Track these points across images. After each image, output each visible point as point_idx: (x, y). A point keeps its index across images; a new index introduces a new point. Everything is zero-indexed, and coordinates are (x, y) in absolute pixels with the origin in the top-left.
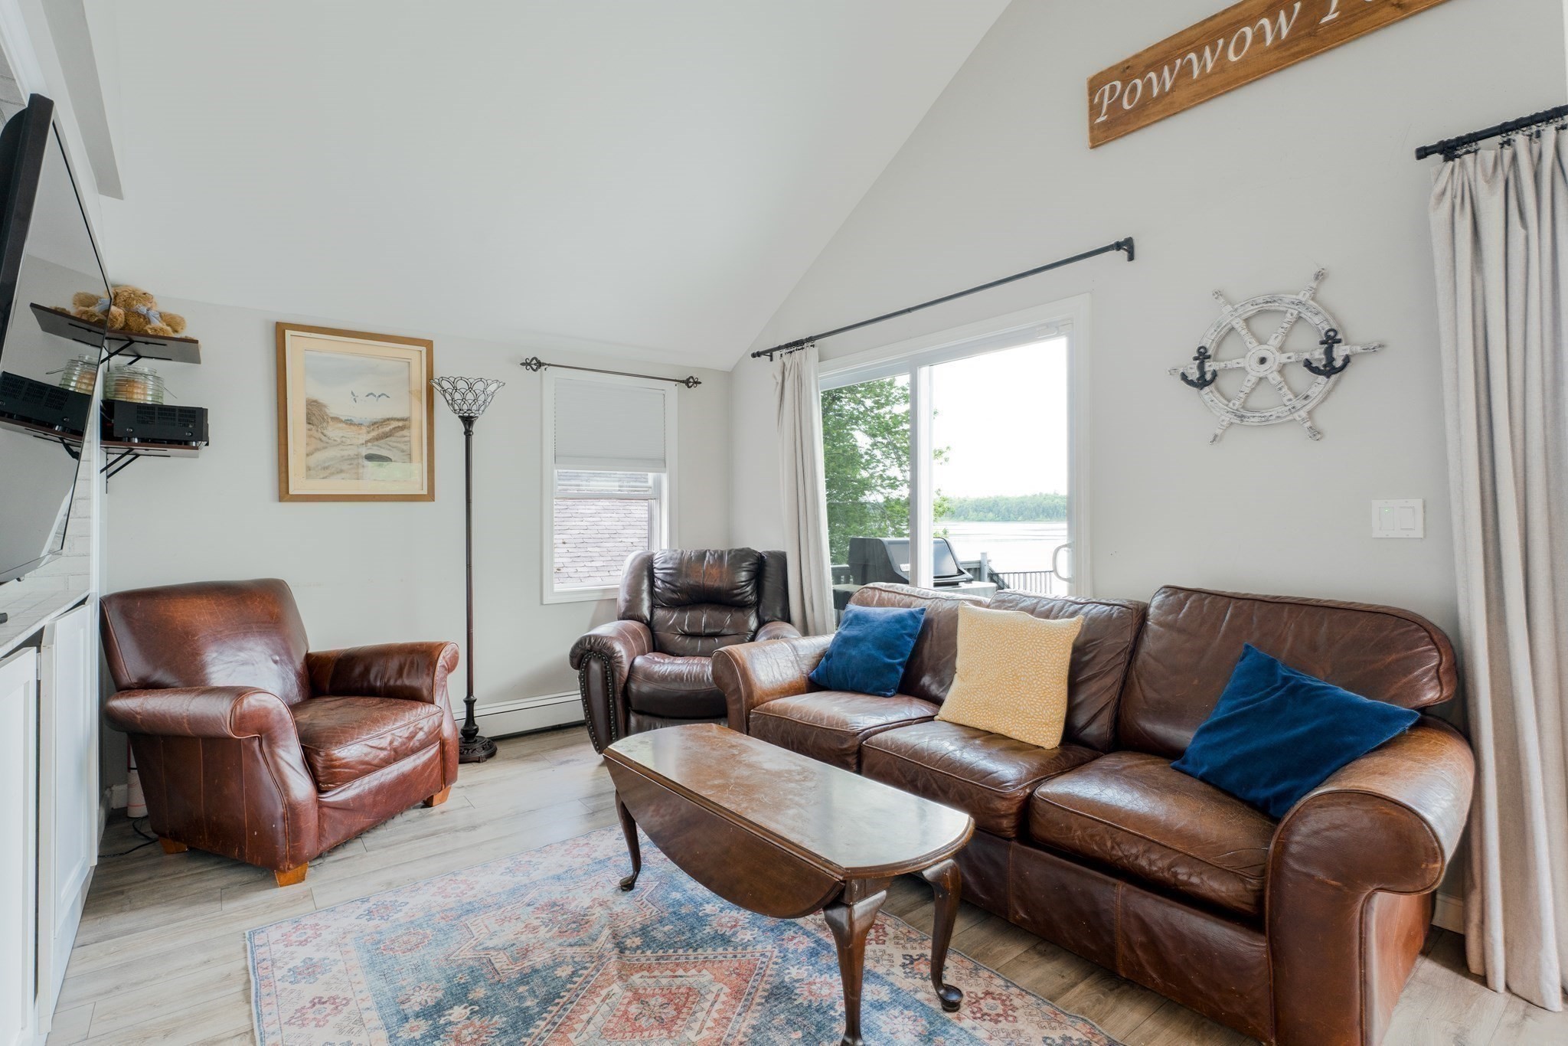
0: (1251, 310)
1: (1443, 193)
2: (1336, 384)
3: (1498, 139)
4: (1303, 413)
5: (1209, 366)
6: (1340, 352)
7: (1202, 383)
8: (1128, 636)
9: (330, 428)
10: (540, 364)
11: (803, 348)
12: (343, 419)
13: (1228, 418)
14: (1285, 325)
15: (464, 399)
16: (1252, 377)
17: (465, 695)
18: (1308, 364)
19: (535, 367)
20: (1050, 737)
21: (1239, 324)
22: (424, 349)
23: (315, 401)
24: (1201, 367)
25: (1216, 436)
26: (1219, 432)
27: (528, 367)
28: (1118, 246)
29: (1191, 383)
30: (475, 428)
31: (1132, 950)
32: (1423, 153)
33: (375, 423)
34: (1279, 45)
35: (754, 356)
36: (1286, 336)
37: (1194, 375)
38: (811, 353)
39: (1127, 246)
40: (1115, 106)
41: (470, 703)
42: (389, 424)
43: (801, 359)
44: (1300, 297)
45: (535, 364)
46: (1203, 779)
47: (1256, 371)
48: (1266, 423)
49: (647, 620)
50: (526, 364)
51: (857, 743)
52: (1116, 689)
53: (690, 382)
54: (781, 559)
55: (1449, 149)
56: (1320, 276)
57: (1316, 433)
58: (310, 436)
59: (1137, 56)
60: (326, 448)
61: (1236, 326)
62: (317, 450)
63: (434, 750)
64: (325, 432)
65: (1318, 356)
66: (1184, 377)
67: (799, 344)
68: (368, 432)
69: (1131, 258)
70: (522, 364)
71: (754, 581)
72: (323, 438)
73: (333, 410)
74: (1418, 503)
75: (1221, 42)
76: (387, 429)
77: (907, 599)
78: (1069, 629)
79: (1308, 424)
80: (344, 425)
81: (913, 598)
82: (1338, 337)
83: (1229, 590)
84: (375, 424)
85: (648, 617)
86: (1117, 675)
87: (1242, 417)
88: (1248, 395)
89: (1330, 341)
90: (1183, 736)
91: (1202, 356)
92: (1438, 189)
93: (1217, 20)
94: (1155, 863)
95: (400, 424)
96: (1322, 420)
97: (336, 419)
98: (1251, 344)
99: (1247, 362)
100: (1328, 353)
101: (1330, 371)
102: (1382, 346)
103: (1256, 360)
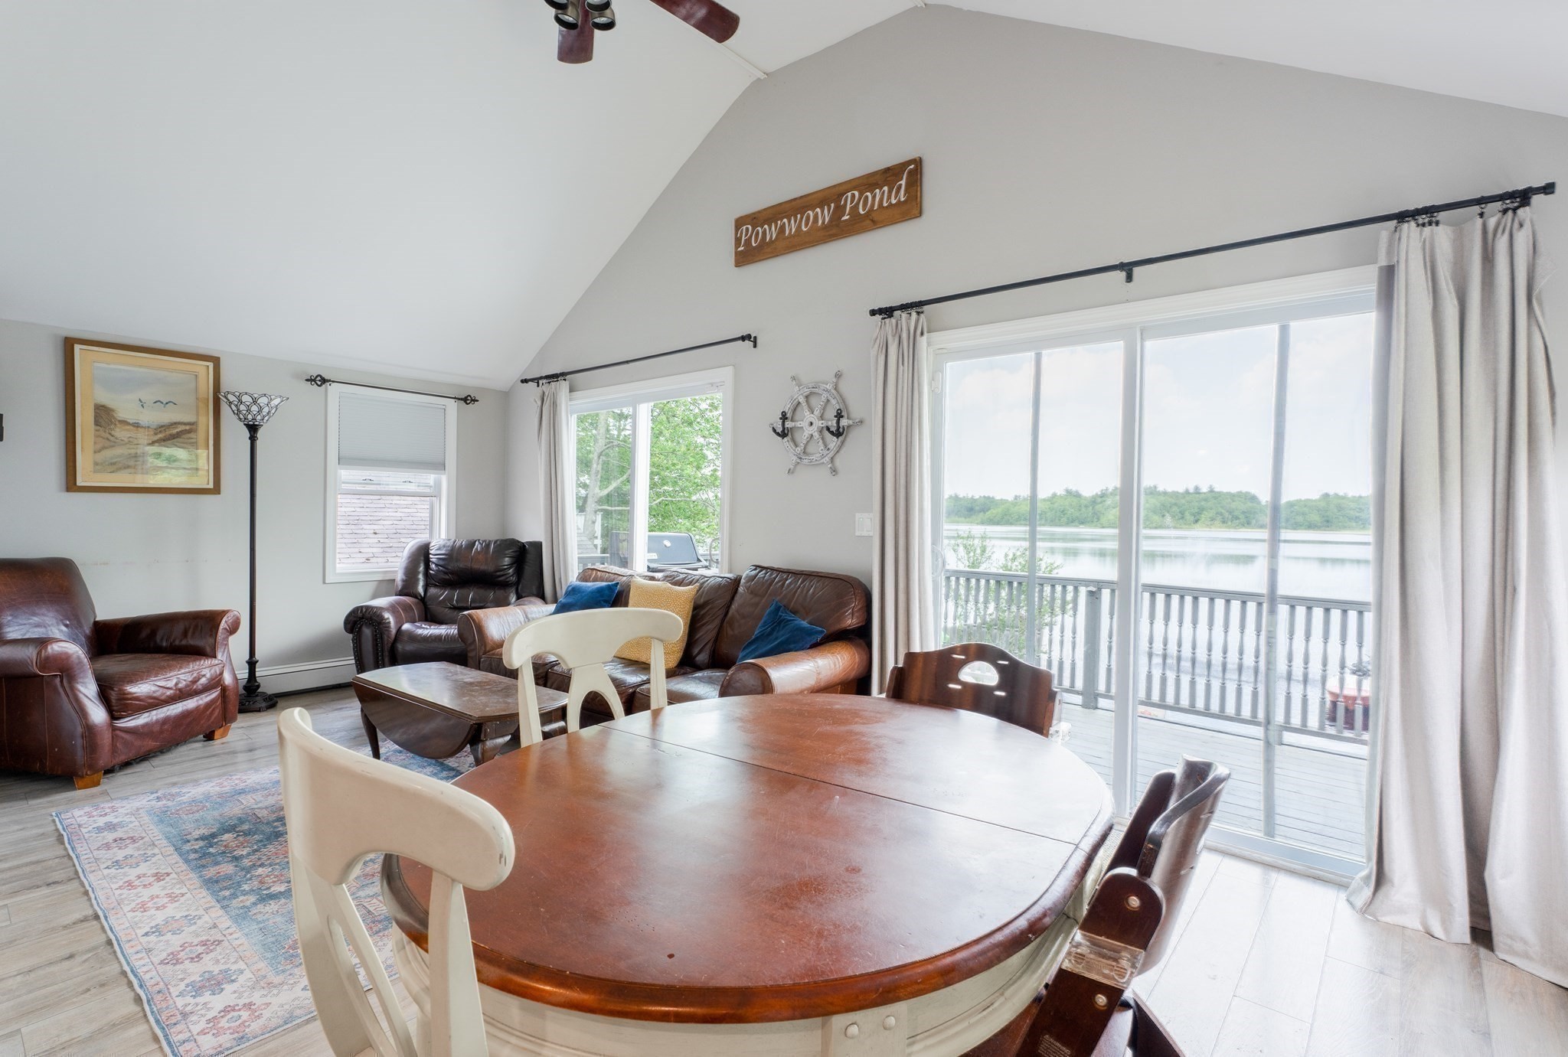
0: (807, 391)
1: (876, 339)
2: (843, 443)
3: (897, 313)
4: (827, 459)
5: (788, 424)
6: (844, 422)
7: (783, 434)
9: (117, 430)
10: (324, 381)
11: (558, 381)
12: (131, 422)
13: (795, 458)
14: (822, 403)
15: (249, 410)
16: (806, 434)
17: (247, 657)
18: (828, 429)
19: (319, 383)
20: (671, 661)
21: (802, 400)
22: (211, 365)
23: (103, 406)
24: (783, 424)
25: (790, 470)
26: (792, 467)
27: (313, 383)
28: (743, 338)
29: (778, 434)
30: (260, 434)
32: (873, 313)
33: (162, 426)
34: (825, 227)
35: (522, 381)
36: (824, 409)
37: (779, 430)
38: (563, 386)
39: (753, 339)
40: (748, 242)
41: (252, 664)
42: (176, 428)
43: (556, 389)
44: (828, 387)
45: (319, 381)
47: (809, 431)
48: (813, 464)
49: (421, 596)
50: (311, 380)
51: (546, 670)
52: (715, 632)
53: (467, 400)
54: (538, 546)
55: (887, 312)
56: (838, 375)
57: (834, 471)
58: (97, 436)
59: (759, 212)
60: (113, 446)
61: (800, 401)
62: (104, 448)
63: (214, 694)
64: (113, 433)
65: (833, 424)
66: (774, 430)
67: (553, 377)
68: (156, 434)
69: (755, 346)
70: (307, 380)
71: (515, 565)
72: (112, 438)
73: (121, 415)
75: (799, 216)
76: (175, 431)
77: (612, 576)
78: (690, 593)
79: (829, 466)
80: (132, 428)
81: (616, 576)
82: (843, 414)
84: (161, 428)
85: (422, 594)
86: (717, 622)
87: (800, 458)
88: (806, 445)
89: (840, 416)
91: (784, 417)
92: (875, 336)
93: (798, 201)
95: (187, 427)
96: (837, 463)
97: (124, 422)
98: (807, 413)
99: (804, 424)
100: (838, 422)
101: (838, 433)
102: (861, 422)
103: (808, 424)
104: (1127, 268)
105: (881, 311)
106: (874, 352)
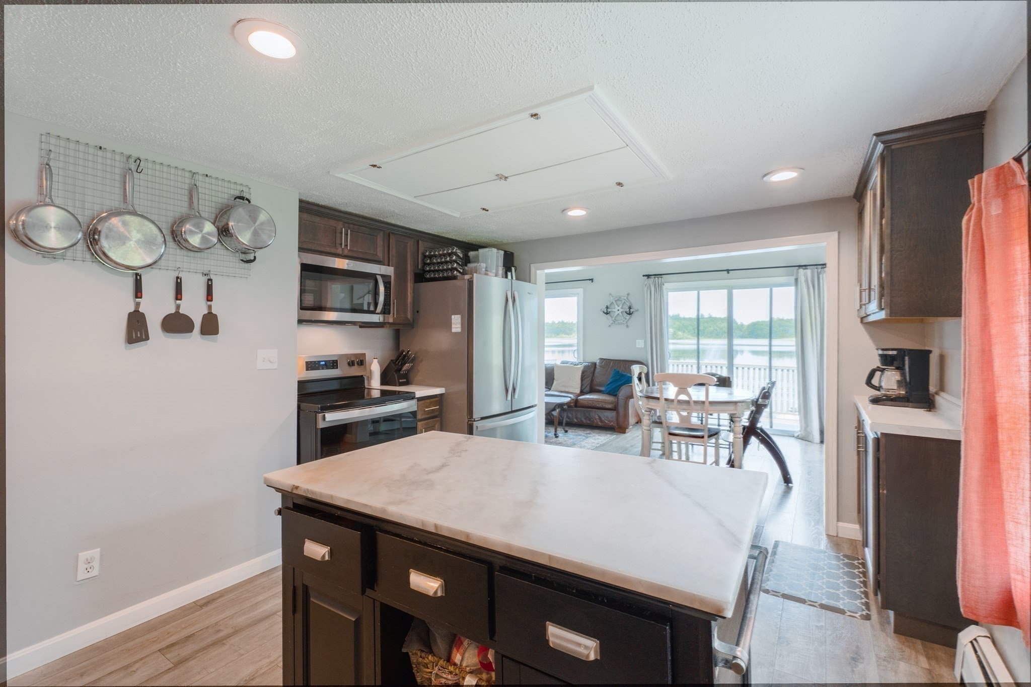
0: (616, 299)
2: (631, 317)
3: (654, 277)
4: (625, 322)
5: (609, 310)
6: (632, 310)
7: (607, 313)
8: (592, 369)
13: (612, 322)
14: (622, 303)
16: (616, 314)
18: (626, 312)
20: (578, 391)
21: (614, 302)
24: (607, 310)
26: (610, 324)
28: (590, 280)
29: (605, 313)
31: (596, 420)
32: (644, 276)
36: (622, 305)
39: (592, 280)
44: (625, 298)
46: (607, 394)
47: (617, 312)
48: (619, 324)
52: (590, 381)
55: (648, 276)
56: (628, 294)
57: (627, 326)
65: (628, 310)
66: (603, 312)
69: (593, 282)
74: (643, 341)
78: (581, 367)
79: (625, 324)
83: (612, 359)
86: (590, 377)
87: (614, 322)
88: (616, 317)
89: (630, 308)
90: (603, 389)
91: (607, 308)
92: (645, 283)
94: (600, 405)
96: (629, 324)
98: (616, 306)
99: (615, 310)
100: (630, 310)
101: (630, 314)
102: (638, 310)
103: (617, 310)
104: (728, 271)
105: (646, 276)
106: (646, 289)
